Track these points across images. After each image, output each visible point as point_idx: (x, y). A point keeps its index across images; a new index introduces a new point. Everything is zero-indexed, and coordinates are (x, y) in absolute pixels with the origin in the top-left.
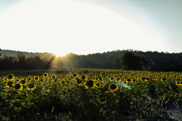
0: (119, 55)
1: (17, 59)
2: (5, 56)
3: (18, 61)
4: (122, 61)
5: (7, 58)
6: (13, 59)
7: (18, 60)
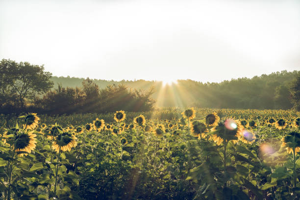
0: (285, 82)
1: (82, 93)
2: (59, 87)
3: (84, 96)
4: (293, 93)
5: (64, 91)
6: (74, 93)
7: (85, 94)
